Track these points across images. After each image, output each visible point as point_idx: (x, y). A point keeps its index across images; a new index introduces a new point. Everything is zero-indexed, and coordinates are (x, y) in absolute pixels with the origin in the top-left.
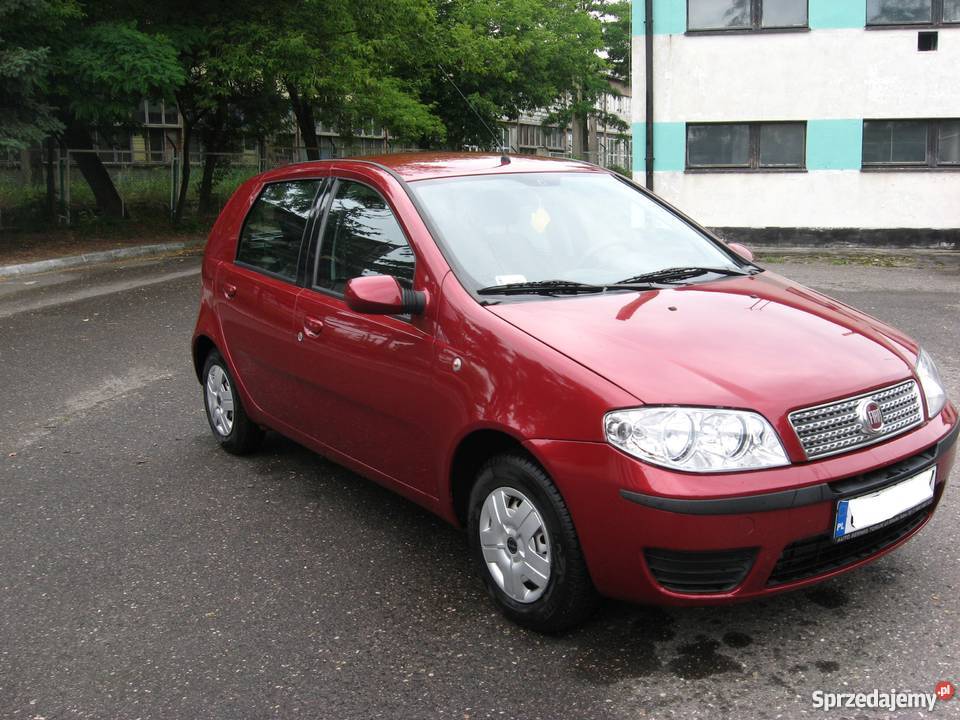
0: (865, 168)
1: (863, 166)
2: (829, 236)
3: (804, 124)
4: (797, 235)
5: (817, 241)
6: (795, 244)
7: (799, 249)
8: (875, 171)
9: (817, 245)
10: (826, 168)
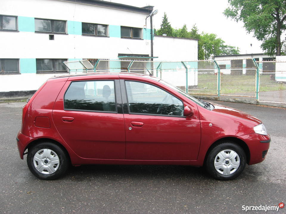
0: (38, 73)
1: (37, 72)
2: (29, 93)
3: (18, 60)
4: (19, 93)
5: (25, 95)
6: (19, 96)
7: (20, 97)
8: (40, 73)
9: (25, 96)
10: (26, 73)
